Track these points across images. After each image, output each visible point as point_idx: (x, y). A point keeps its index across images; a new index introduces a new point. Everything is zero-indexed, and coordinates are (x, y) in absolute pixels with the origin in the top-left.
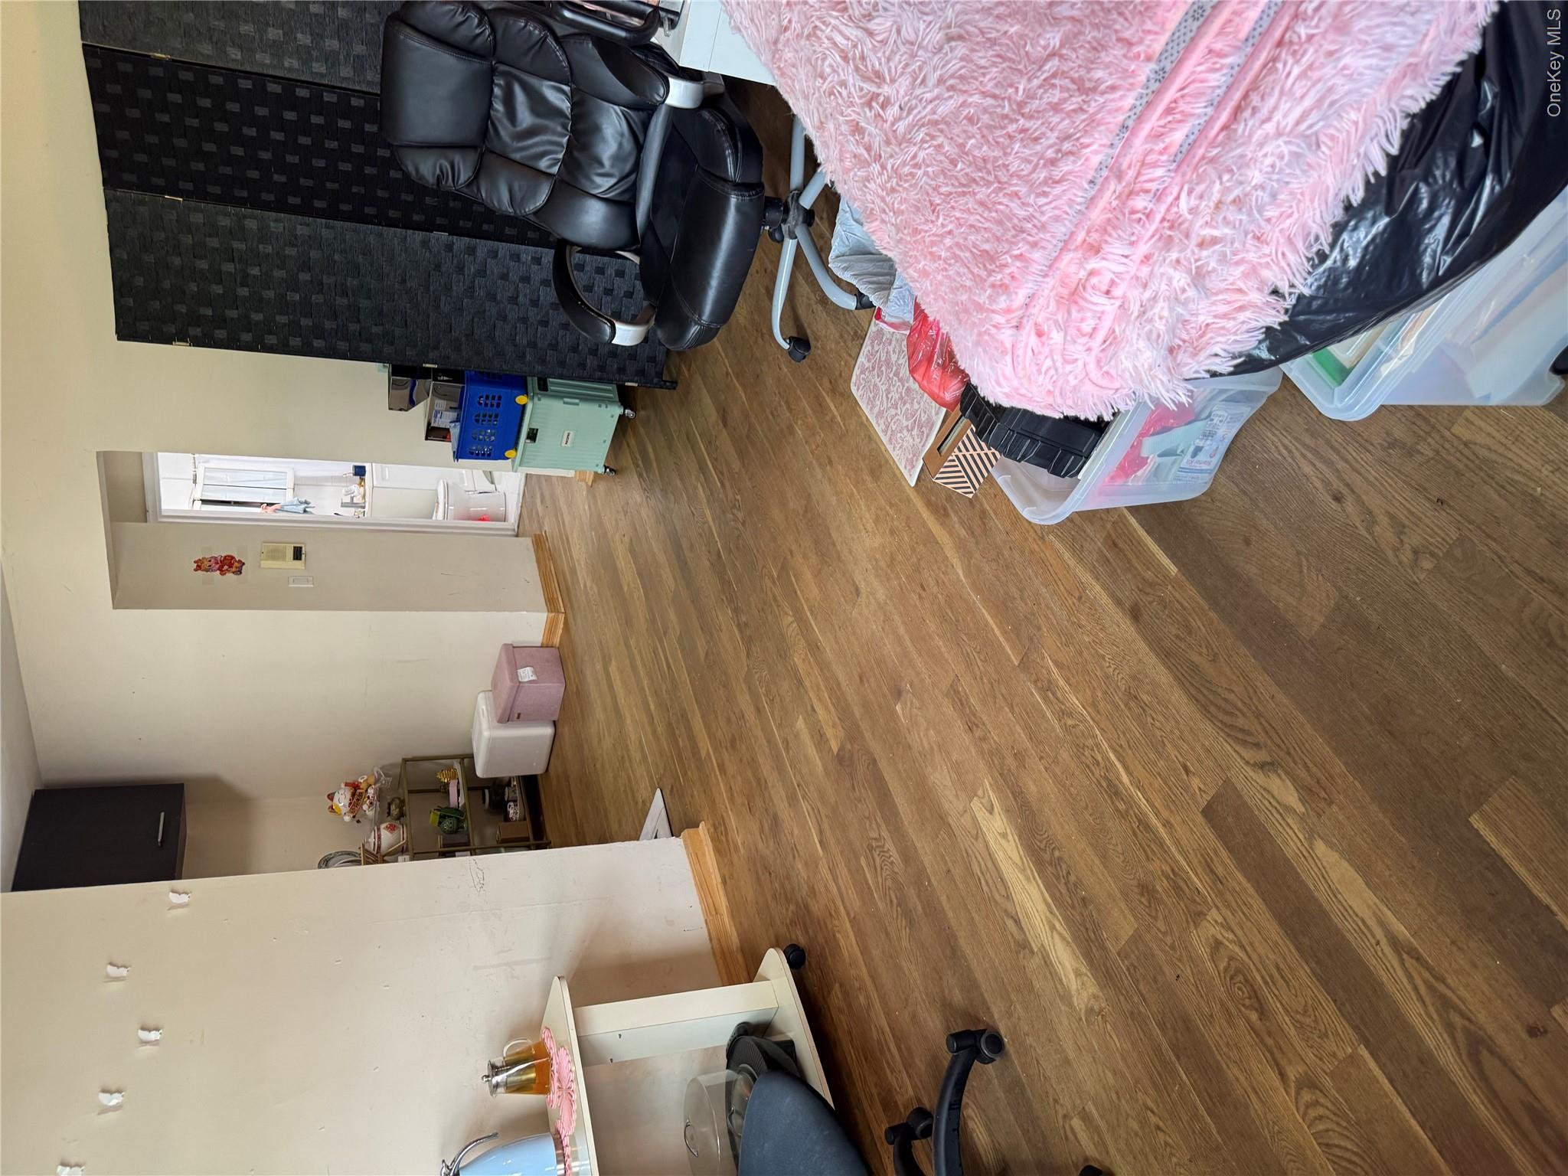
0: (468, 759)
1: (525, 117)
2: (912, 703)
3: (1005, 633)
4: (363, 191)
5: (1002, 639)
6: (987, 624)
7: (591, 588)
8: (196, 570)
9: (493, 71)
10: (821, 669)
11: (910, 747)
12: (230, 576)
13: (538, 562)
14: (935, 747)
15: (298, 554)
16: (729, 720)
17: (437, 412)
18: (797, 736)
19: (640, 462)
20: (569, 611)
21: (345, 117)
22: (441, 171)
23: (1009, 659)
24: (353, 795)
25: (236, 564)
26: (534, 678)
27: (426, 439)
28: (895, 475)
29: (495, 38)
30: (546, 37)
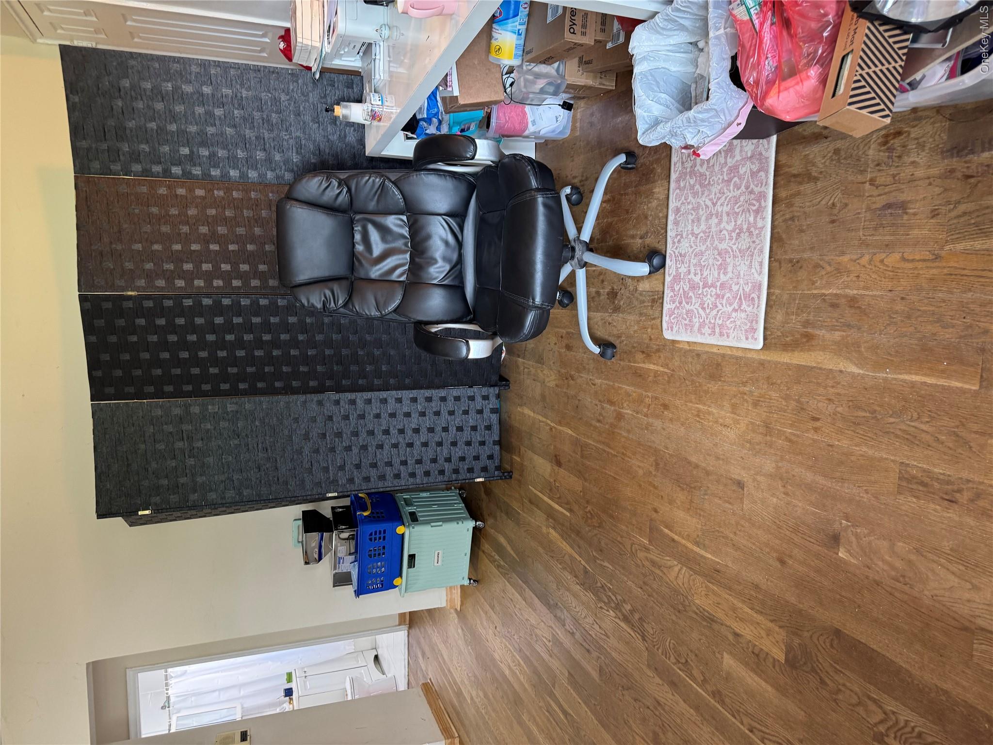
1: (378, 248)
2: (857, 535)
3: (943, 373)
4: (272, 370)
5: (942, 382)
6: (913, 385)
7: (478, 695)
9: (351, 223)
10: (730, 589)
11: (878, 583)
13: (429, 703)
14: (913, 557)
16: (644, 720)
17: (340, 558)
18: (728, 678)
19: (497, 557)
20: (462, 732)
21: (256, 315)
22: (326, 297)
23: (963, 391)
27: (334, 586)
28: (737, 358)
29: (351, 195)
30: (384, 182)
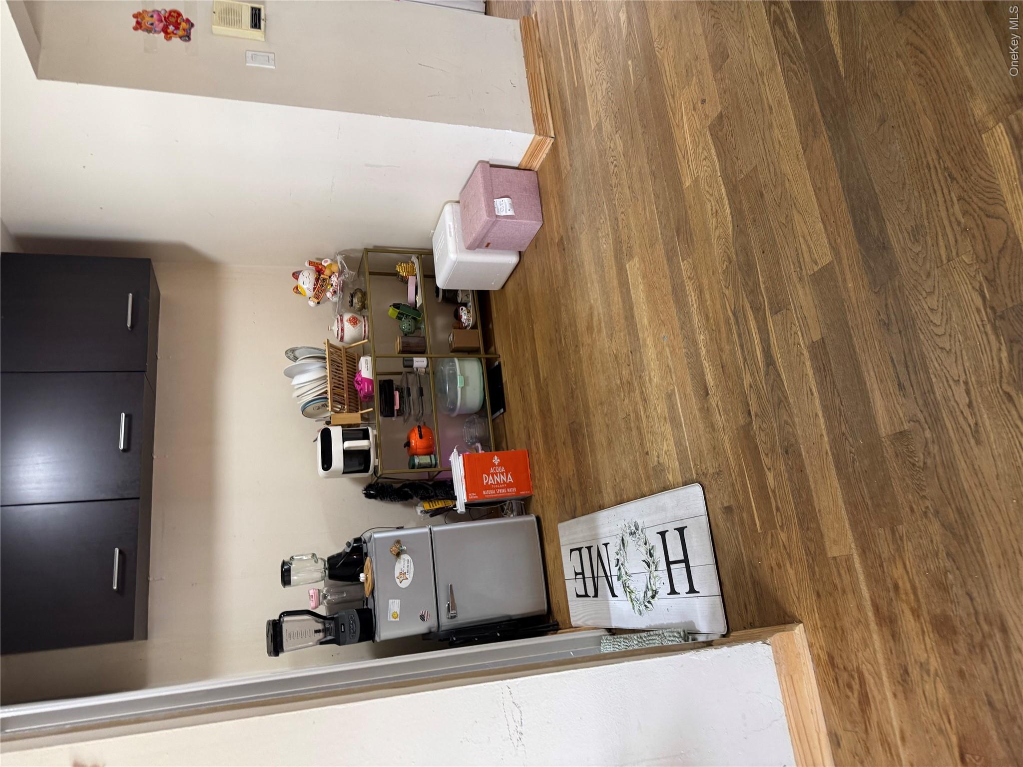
0: (426, 258)
8: (135, 29)
12: (176, 40)
13: (526, 57)
15: (256, 19)
24: (317, 280)
25: (183, 25)
26: (511, 213)
